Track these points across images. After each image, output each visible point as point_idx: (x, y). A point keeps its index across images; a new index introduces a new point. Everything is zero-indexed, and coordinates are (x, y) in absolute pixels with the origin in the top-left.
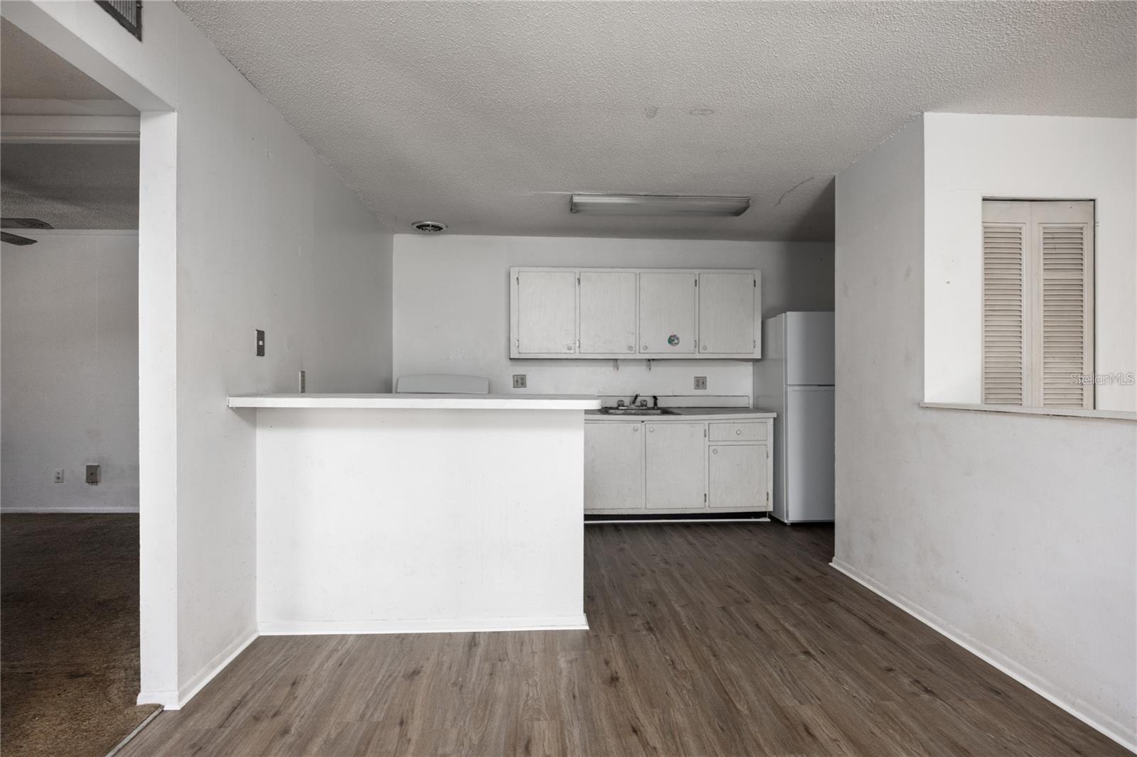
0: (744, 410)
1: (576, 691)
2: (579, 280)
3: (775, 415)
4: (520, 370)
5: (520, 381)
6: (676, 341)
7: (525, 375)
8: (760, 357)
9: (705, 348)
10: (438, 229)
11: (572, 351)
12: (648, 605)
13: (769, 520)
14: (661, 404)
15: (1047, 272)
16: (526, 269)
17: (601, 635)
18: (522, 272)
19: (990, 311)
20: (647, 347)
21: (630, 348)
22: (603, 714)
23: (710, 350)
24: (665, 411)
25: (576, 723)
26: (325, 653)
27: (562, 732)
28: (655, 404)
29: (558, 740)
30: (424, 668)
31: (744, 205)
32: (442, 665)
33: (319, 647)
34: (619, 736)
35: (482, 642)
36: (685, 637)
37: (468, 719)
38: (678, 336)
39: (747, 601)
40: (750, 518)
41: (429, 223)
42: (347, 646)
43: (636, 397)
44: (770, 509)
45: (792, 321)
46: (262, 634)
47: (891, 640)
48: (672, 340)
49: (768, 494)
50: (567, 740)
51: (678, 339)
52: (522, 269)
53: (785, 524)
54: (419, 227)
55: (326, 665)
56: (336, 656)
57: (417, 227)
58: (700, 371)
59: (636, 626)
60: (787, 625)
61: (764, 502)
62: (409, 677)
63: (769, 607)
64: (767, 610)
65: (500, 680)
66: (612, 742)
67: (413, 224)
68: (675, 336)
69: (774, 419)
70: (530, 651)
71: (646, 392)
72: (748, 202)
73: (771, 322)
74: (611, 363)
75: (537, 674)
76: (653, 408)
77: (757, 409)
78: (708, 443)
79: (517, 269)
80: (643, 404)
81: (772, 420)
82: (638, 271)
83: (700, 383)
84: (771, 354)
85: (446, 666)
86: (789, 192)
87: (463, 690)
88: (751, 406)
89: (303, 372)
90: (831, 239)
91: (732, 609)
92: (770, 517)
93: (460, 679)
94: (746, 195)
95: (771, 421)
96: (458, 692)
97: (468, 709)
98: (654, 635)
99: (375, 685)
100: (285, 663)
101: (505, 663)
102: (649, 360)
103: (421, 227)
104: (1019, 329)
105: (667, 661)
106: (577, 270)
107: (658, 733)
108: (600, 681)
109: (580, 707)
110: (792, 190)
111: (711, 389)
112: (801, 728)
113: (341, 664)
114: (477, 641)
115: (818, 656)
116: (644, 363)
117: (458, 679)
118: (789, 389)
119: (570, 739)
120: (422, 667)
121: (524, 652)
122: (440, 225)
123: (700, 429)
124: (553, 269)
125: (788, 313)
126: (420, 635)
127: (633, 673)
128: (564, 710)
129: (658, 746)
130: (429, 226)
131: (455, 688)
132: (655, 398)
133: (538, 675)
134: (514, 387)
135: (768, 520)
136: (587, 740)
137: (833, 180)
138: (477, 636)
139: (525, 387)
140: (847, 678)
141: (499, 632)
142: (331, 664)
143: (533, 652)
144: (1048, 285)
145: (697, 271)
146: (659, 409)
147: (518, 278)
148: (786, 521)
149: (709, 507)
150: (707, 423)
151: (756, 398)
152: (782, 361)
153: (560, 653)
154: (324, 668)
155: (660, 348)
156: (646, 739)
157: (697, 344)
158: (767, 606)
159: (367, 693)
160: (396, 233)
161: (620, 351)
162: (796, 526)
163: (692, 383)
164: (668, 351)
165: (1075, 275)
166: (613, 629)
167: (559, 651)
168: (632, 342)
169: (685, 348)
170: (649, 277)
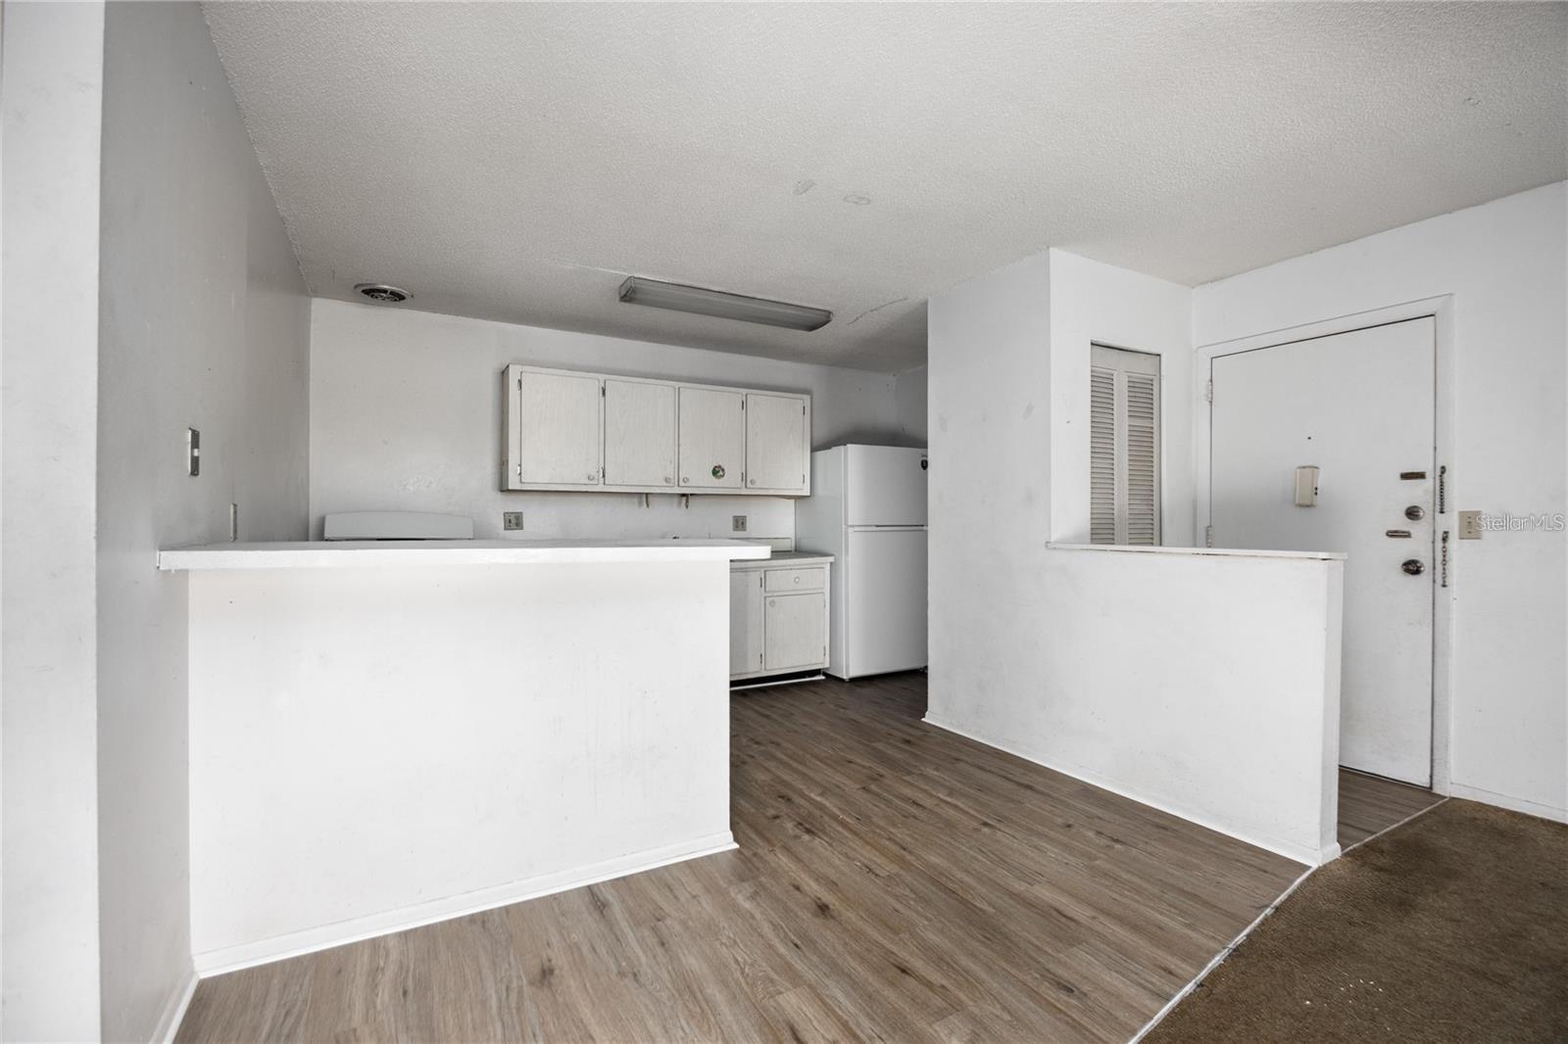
1: (793, 937)
2: (604, 390)
3: (831, 559)
4: (514, 505)
5: (514, 522)
6: (721, 473)
7: (521, 513)
8: (807, 494)
9: (752, 482)
10: (398, 297)
11: (594, 483)
12: (780, 799)
13: (823, 678)
15: (1132, 419)
16: (536, 369)
17: (760, 851)
18: (525, 372)
20: (688, 480)
21: (667, 480)
22: (849, 959)
23: (758, 485)
25: (827, 982)
26: (361, 981)
27: (822, 1000)
29: (828, 1016)
30: (553, 962)
31: (824, 319)
32: (579, 949)
33: (340, 972)
34: (892, 984)
35: (610, 898)
36: (855, 833)
37: (683, 1022)
38: (723, 466)
39: (882, 776)
40: (804, 677)
41: (386, 287)
42: (394, 955)
44: (827, 665)
45: (855, 455)
46: (204, 976)
47: (1042, 793)
48: (717, 472)
49: (825, 648)
50: (837, 1010)
51: (723, 470)
52: (526, 368)
53: (842, 680)
54: (366, 292)
55: (379, 1001)
56: (386, 980)
57: (363, 291)
59: (790, 831)
60: (941, 796)
61: (820, 660)
62: (541, 982)
63: (906, 778)
64: (905, 781)
65: (681, 949)
66: (890, 994)
67: (357, 287)
68: (720, 467)
69: (831, 563)
70: (688, 896)
72: (829, 317)
73: (820, 454)
74: (638, 498)
75: (724, 928)
78: (766, 594)
79: (519, 368)
81: (829, 565)
82: (677, 385)
83: (740, 523)
84: (822, 490)
85: (585, 949)
86: (872, 311)
87: (642, 979)
88: (793, 549)
89: (235, 505)
91: (873, 787)
92: (825, 674)
93: (624, 964)
94: (827, 308)
95: (828, 567)
96: (637, 986)
97: (672, 1007)
98: (820, 838)
99: (494, 1011)
100: (291, 1020)
101: (669, 922)
102: (683, 495)
103: (372, 293)
104: (1111, 472)
105: (860, 868)
106: (602, 377)
107: (928, 964)
108: (809, 915)
109: (815, 958)
110: (876, 309)
111: (753, 530)
112: (1055, 913)
113: (405, 993)
114: (602, 899)
115: (998, 825)
116: (676, 500)
117: (620, 966)
118: (851, 530)
119: (840, 1008)
120: (550, 961)
121: (682, 899)
122: (403, 293)
123: (754, 576)
124: (570, 374)
125: (849, 445)
126: (507, 909)
127: (839, 894)
128: (800, 968)
129: (944, 982)
130: (385, 291)
131: (627, 980)
133: (726, 926)
134: (505, 529)
136: (860, 1001)
137: (925, 304)
138: (595, 890)
139: (522, 529)
140: (1048, 847)
141: (624, 878)
142: (386, 997)
143: (694, 897)
145: (745, 391)
147: (520, 382)
148: (845, 677)
149: (765, 669)
150: (763, 570)
152: (839, 499)
153: (731, 889)
154: (379, 1007)
155: (700, 479)
156: (924, 977)
157: (744, 477)
158: (905, 778)
159: (490, 1029)
160: (316, 294)
161: (655, 482)
162: (855, 681)
163: (731, 524)
164: (710, 484)
165: (1148, 423)
166: (768, 841)
167: (725, 886)
168: (670, 472)
169: (730, 482)
170: (691, 394)
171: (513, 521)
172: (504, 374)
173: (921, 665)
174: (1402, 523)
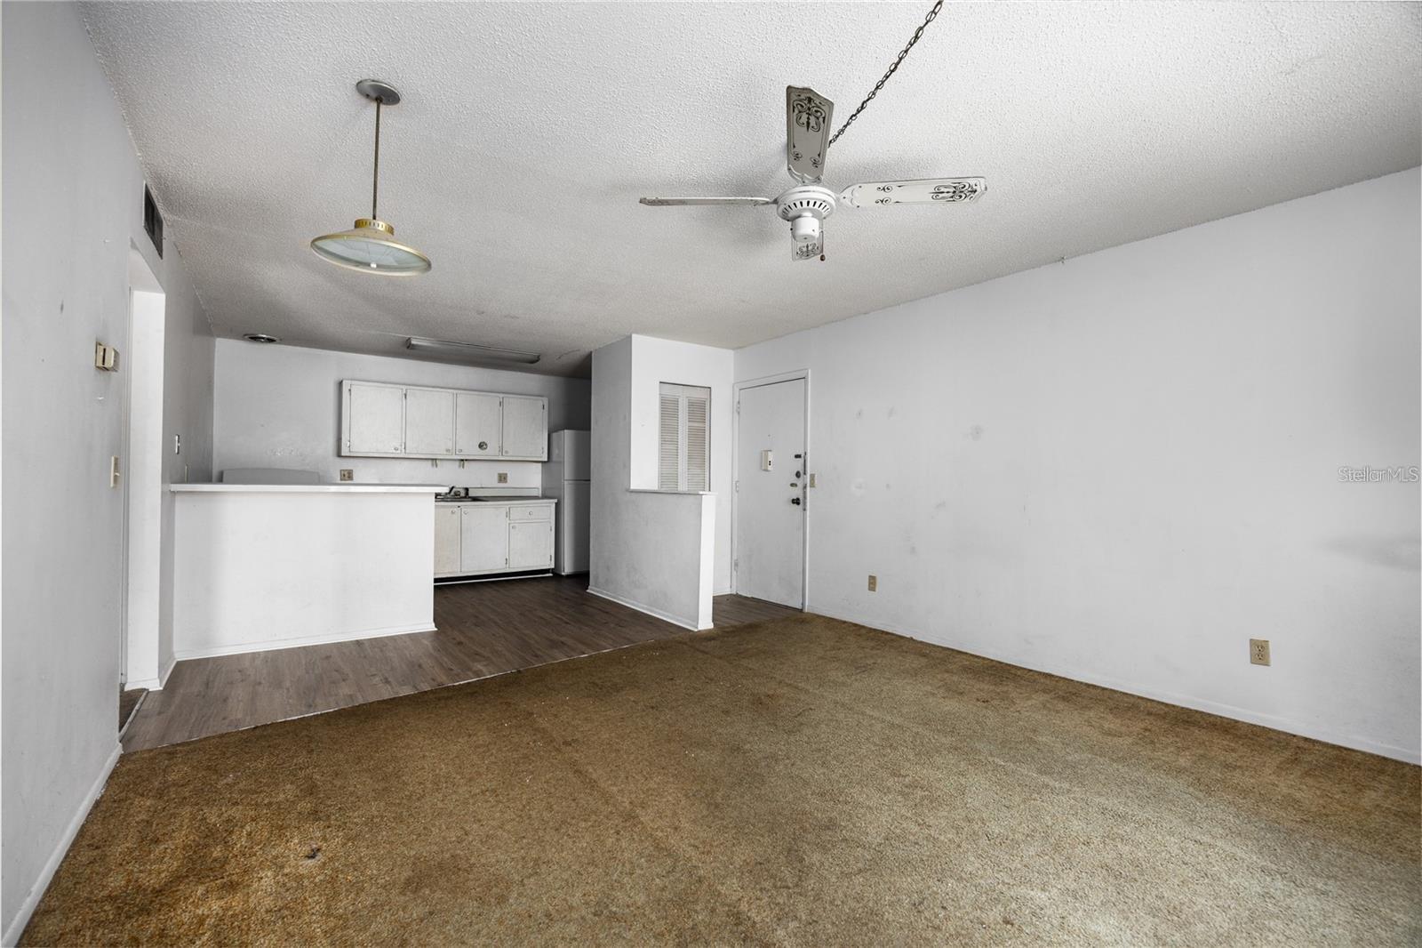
0: (536, 498)
2: (406, 395)
3: (556, 501)
4: (348, 464)
6: (485, 447)
7: (351, 471)
8: (546, 460)
9: (507, 452)
10: (270, 341)
11: (399, 451)
14: (472, 494)
15: (690, 422)
16: (359, 383)
17: (444, 632)
18: (356, 385)
19: (663, 441)
20: (462, 450)
21: (448, 450)
23: (510, 454)
24: (475, 499)
28: (467, 494)
31: (536, 359)
36: (498, 625)
38: (486, 442)
41: (264, 336)
43: (453, 488)
44: (554, 567)
45: (567, 436)
48: (482, 445)
49: (551, 557)
51: (486, 445)
52: (353, 382)
53: (562, 576)
54: (252, 338)
57: (249, 337)
58: (503, 468)
59: (469, 624)
61: (548, 563)
67: (245, 335)
68: (484, 442)
71: (460, 485)
72: (538, 357)
73: (554, 435)
74: (430, 462)
76: (465, 497)
77: (544, 497)
78: (508, 522)
79: (350, 382)
80: (457, 494)
81: (555, 504)
82: (455, 391)
83: (503, 478)
84: (554, 458)
88: (540, 495)
90: (590, 378)
92: (553, 572)
94: (537, 352)
95: (554, 506)
102: (462, 460)
103: (254, 338)
106: (404, 387)
110: (567, 354)
111: (511, 482)
116: (457, 463)
118: (566, 482)
122: (275, 338)
123: (503, 511)
124: (383, 385)
125: (565, 430)
130: (263, 338)
132: (467, 489)
134: (341, 480)
135: (551, 575)
137: (591, 353)
139: (352, 480)
144: (690, 429)
145: (501, 395)
146: (470, 497)
147: (350, 390)
148: (563, 574)
149: (509, 568)
150: (508, 507)
151: (544, 489)
152: (561, 463)
155: (472, 451)
157: (501, 449)
160: (219, 336)
161: (439, 452)
162: (568, 576)
163: (496, 477)
164: (478, 453)
165: (701, 425)
166: (452, 629)
168: (450, 445)
169: (491, 452)
170: (463, 398)
171: (347, 475)
172: (341, 383)
173: (585, 569)
174: (794, 479)
